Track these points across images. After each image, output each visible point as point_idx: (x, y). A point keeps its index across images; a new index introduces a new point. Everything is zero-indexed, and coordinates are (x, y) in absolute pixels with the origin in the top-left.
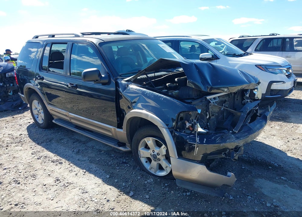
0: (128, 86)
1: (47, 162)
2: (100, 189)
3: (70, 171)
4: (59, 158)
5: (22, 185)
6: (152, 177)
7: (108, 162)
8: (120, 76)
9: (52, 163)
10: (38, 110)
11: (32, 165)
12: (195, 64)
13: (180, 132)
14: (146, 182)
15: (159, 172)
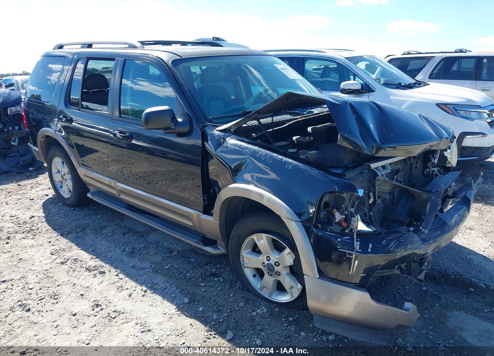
0: (224, 140)
1: (78, 269)
2: (173, 324)
3: (118, 289)
4: (98, 262)
5: (33, 313)
6: (264, 303)
7: (185, 272)
8: (211, 121)
9: (87, 273)
10: (62, 174)
11: (52, 275)
12: (351, 105)
13: (324, 229)
14: (254, 313)
15: (278, 295)
